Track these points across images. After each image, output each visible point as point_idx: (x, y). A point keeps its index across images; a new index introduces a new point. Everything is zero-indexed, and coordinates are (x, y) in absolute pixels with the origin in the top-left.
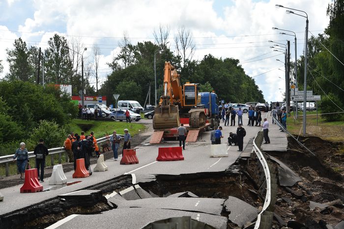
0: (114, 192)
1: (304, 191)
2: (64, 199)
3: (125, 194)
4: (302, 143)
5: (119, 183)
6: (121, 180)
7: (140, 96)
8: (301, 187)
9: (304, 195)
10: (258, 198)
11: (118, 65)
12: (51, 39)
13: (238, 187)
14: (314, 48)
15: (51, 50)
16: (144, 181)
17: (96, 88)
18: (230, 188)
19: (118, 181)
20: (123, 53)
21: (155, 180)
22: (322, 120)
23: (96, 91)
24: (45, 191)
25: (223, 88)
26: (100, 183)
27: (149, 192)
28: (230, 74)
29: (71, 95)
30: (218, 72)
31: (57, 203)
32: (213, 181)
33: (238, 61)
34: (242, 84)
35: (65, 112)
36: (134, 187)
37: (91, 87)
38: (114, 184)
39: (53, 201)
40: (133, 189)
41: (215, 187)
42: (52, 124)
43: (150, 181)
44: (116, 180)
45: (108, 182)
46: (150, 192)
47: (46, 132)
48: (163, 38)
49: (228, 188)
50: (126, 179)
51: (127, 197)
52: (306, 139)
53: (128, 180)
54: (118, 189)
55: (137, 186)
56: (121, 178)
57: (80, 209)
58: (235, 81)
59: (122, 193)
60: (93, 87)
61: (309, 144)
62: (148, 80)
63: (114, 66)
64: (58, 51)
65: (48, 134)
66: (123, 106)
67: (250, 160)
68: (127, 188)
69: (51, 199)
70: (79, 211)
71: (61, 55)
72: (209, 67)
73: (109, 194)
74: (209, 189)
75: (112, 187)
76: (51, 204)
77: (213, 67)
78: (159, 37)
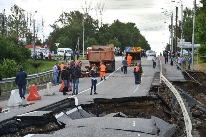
0: (62, 112)
1: (201, 112)
2: (20, 120)
3: (71, 114)
4: (192, 76)
5: (65, 105)
6: (67, 102)
7: (72, 46)
8: (198, 108)
9: (201, 114)
10: (171, 117)
11: (57, 26)
12: (12, 8)
13: (156, 108)
14: (187, 15)
15: (13, 15)
16: (85, 104)
17: (42, 41)
18: (151, 109)
19: (64, 104)
20: (60, 18)
21: (93, 102)
22: (201, 61)
23: (42, 43)
24: (3, 112)
25: (126, 41)
26: (50, 105)
27: (88, 112)
28: (131, 32)
29: (26, 43)
30: (123, 31)
31: (14, 124)
32: (137, 103)
33: (134, 24)
34: (138, 39)
35: (22, 54)
36: (78, 108)
37: (39, 40)
38: (61, 106)
39: (9, 121)
40: (77, 109)
41: (138, 108)
42: (12, 62)
43: (89, 103)
44: (63, 102)
45: (57, 104)
46: (90, 112)
47: (8, 67)
48: (87, 8)
49: (149, 110)
50: (70, 101)
51: (72, 116)
52: (194, 74)
53: (71, 103)
54: (64, 109)
55: (80, 108)
56: (67, 101)
57: (34, 129)
58: (134, 37)
59: (68, 113)
60: (40, 40)
61: (196, 78)
62: (78, 36)
63: (54, 26)
64: (17, 15)
65: (9, 68)
66: (61, 52)
67: (159, 88)
68: (71, 109)
69: (8, 120)
70: (33, 130)
71: (19, 18)
72: (117, 28)
73: (58, 114)
74: (134, 110)
75: (60, 108)
76: (8, 124)
77: (119, 28)
78: (85, 7)
